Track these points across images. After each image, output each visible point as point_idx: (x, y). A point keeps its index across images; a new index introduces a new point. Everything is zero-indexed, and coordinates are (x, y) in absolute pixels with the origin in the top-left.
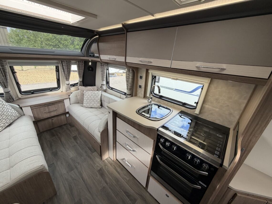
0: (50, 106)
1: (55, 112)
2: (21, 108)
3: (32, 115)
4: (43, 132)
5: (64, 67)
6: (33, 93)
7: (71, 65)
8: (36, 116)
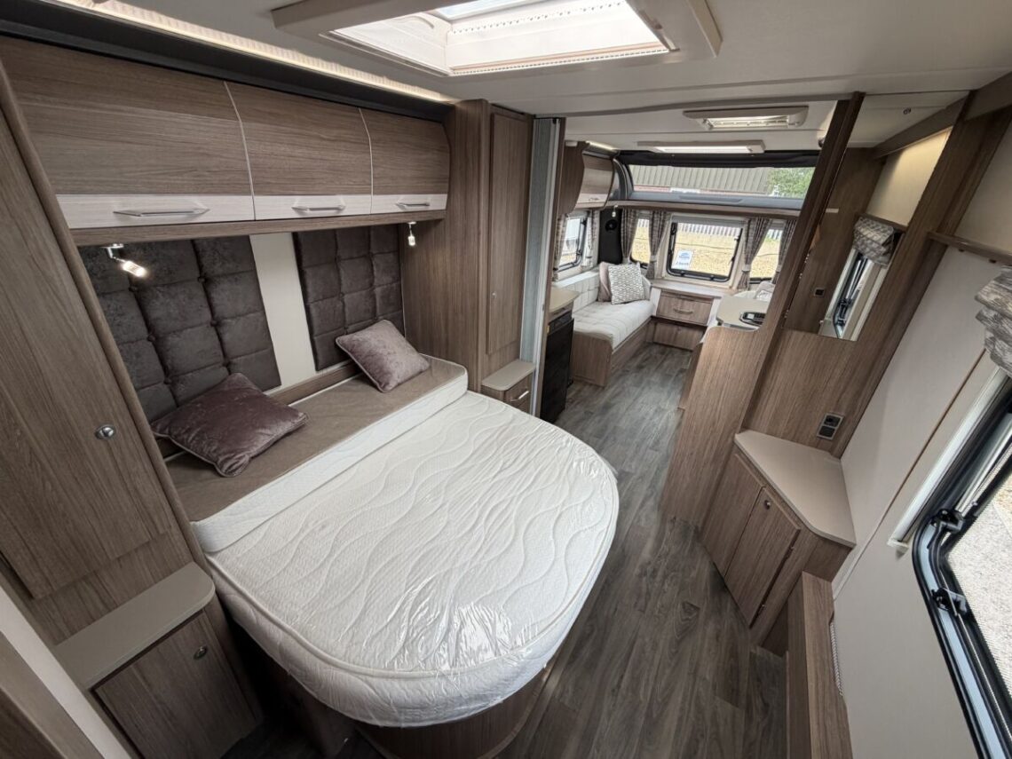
0: (686, 302)
1: (689, 316)
2: (651, 287)
3: (657, 305)
4: (656, 343)
5: (751, 231)
6: (682, 275)
7: (769, 228)
8: (661, 310)
